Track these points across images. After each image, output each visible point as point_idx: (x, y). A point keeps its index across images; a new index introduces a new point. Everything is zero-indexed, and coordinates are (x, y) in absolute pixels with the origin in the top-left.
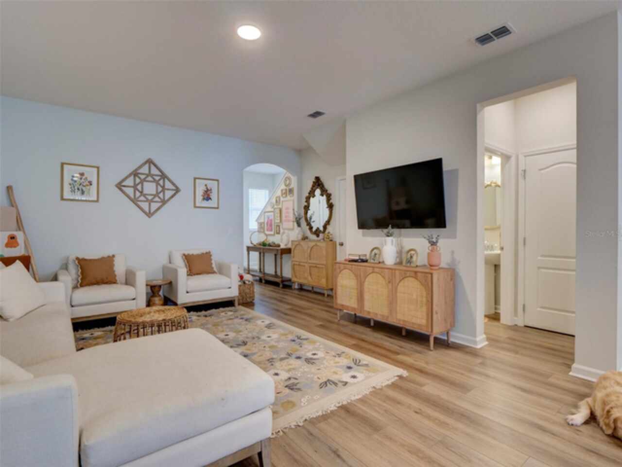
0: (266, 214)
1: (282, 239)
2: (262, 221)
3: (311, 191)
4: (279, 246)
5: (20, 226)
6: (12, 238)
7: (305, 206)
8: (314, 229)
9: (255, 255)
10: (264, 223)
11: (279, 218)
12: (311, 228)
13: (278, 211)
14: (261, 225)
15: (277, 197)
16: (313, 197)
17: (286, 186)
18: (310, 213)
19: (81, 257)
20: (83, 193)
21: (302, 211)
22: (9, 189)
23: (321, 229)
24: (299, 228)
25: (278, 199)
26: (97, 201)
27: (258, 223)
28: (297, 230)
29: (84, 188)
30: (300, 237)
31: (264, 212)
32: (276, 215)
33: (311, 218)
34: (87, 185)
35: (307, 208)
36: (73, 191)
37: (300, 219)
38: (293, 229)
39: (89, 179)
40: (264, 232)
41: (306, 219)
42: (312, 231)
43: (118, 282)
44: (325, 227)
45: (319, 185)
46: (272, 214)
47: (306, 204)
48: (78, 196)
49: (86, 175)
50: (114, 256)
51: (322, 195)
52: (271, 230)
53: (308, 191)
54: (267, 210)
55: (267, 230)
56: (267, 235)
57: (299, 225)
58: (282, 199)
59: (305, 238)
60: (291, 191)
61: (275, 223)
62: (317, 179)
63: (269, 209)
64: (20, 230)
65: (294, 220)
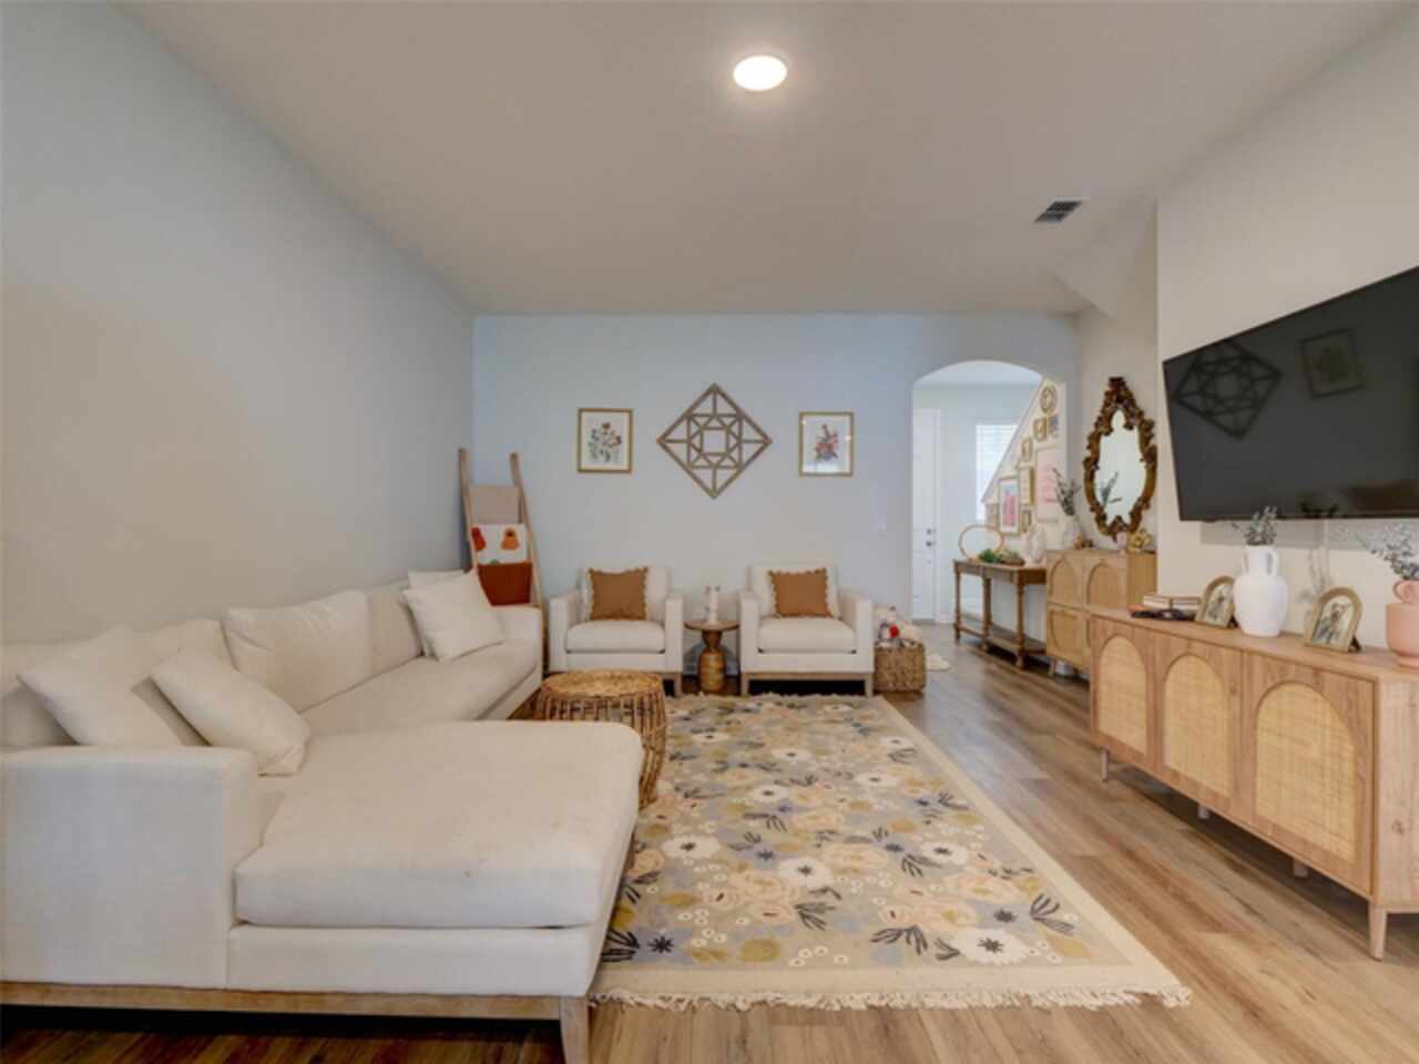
0: (1004, 484)
1: (1030, 546)
2: (994, 500)
3: (1100, 419)
4: (1022, 563)
5: (522, 516)
6: (510, 534)
7: (1087, 460)
8: (1109, 522)
9: (973, 585)
10: (998, 505)
11: (1028, 493)
12: (1101, 518)
13: (1025, 475)
14: (993, 511)
15: (1024, 442)
16: (1107, 434)
17: (1045, 410)
18: (1101, 479)
19: (596, 569)
20: (608, 457)
21: (1081, 472)
22: (514, 457)
23: (1127, 519)
24: (1070, 518)
25: (1027, 445)
26: (628, 471)
27: (987, 506)
28: (1065, 520)
29: (610, 450)
30: (1071, 540)
31: (999, 480)
32: (1022, 485)
33: (1106, 493)
34: (615, 444)
35: (1092, 464)
36: (594, 456)
37: (1072, 493)
38: (1056, 521)
39: (617, 434)
40: (996, 528)
41: (1091, 495)
42: (1104, 525)
43: (648, 616)
44: (1136, 514)
45: (1120, 400)
46: (1014, 482)
47: (1088, 453)
48: (601, 464)
49: (612, 427)
50: (646, 570)
51: (1129, 426)
52: (1013, 524)
53: (1095, 420)
54: (1004, 475)
55: (1006, 524)
56: (1003, 536)
57: (1069, 508)
58: (1036, 444)
59: (1085, 544)
60: (1054, 421)
61: (1020, 506)
62: (1117, 384)
63: (1010, 471)
64: (520, 521)
65: (1053, 495)
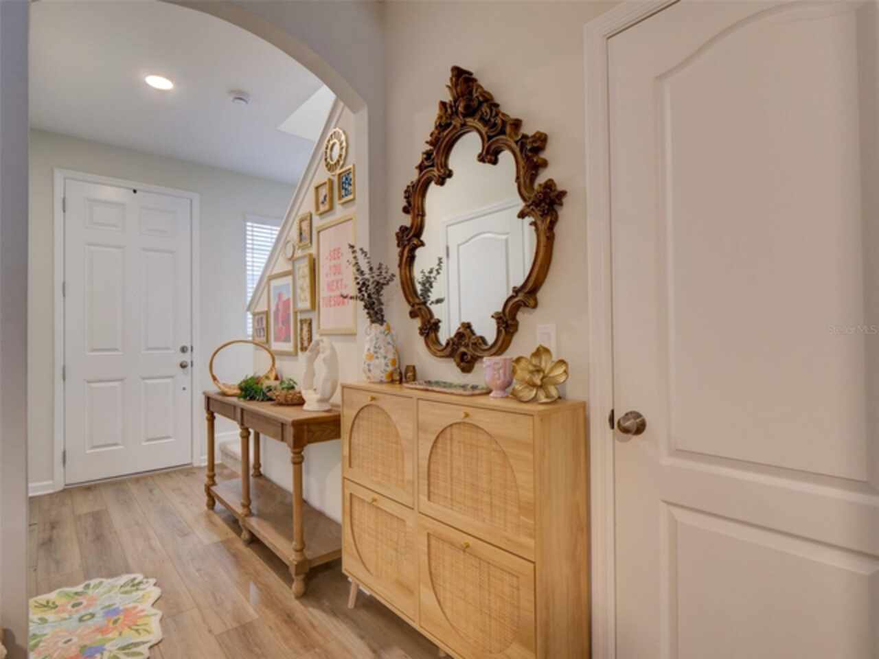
0: (274, 283)
1: (311, 373)
2: (262, 307)
3: (428, 155)
4: (301, 402)
7: (403, 230)
8: (446, 333)
9: (229, 433)
10: (267, 313)
11: (307, 294)
12: (430, 328)
13: (303, 268)
14: (262, 320)
15: (302, 221)
16: (441, 182)
17: (330, 168)
18: (424, 261)
21: (393, 253)
23: (487, 330)
24: (377, 328)
25: (305, 226)
27: (254, 315)
28: (368, 333)
30: (381, 368)
31: (268, 278)
32: (299, 282)
33: (428, 284)
35: (411, 239)
37: (379, 286)
38: (350, 335)
40: (264, 345)
41: (408, 285)
42: (437, 341)
44: (507, 322)
45: (470, 111)
46: (289, 279)
47: (407, 221)
51: (490, 156)
52: (287, 340)
53: (418, 158)
54: (277, 271)
55: (277, 339)
56: (273, 356)
57: (376, 313)
58: (318, 222)
59: (403, 375)
60: (345, 182)
61: (295, 313)
63: (282, 266)
65: (352, 290)
